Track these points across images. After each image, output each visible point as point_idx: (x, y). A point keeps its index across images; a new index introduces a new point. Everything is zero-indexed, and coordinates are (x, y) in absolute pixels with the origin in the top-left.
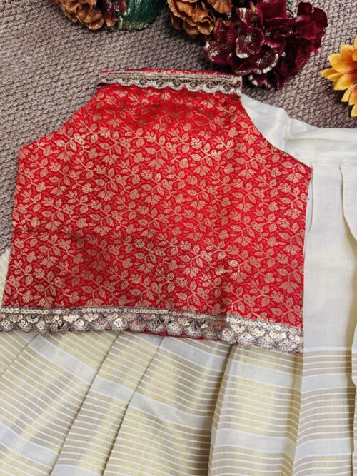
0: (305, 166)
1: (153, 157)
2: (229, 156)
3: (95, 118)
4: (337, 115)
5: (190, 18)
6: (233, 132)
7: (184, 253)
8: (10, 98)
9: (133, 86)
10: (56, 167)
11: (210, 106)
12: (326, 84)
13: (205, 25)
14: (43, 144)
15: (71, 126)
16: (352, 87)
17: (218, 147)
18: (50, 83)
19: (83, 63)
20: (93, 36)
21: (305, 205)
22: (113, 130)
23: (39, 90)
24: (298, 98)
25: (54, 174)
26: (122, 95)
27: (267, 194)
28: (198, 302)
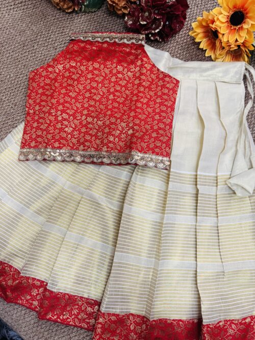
0: (176, 80)
1: (97, 76)
3: (68, 57)
4: (198, 56)
5: (117, 4)
6: (139, 63)
7: (112, 123)
9: (88, 40)
11: (128, 50)
13: (125, 8)
15: (56, 60)
16: (204, 40)
17: (131, 70)
19: (63, 30)
20: (68, 16)
22: (77, 62)
23: (40, 43)
25: (47, 85)
26: (82, 45)
27: (156, 94)
28: (119, 148)
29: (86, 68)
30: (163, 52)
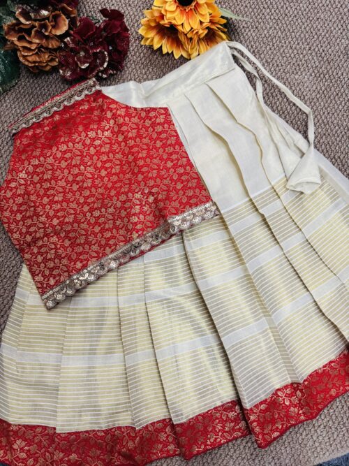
0: (163, 108)
2: (116, 130)
3: (23, 157)
5: (40, 62)
6: (109, 115)
9: (34, 124)
11: (86, 107)
13: (52, 60)
15: (13, 170)
16: (164, 41)
21: (176, 131)
22: (38, 157)
24: (138, 68)
25: (21, 205)
26: (30, 133)
27: (151, 139)
28: (149, 225)
29: (54, 158)
30: (126, 83)
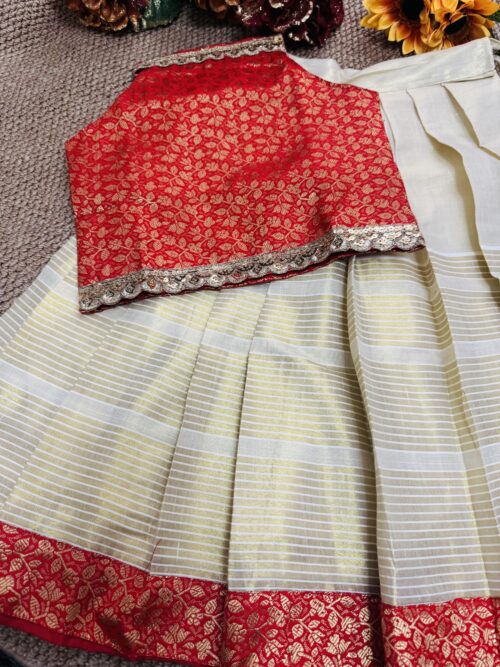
0: (370, 91)
1: (210, 116)
2: (289, 100)
6: (287, 79)
7: (268, 193)
8: (45, 105)
9: (173, 65)
10: (108, 148)
12: (369, 35)
14: (91, 131)
16: (395, 24)
17: (276, 95)
18: (85, 84)
19: (115, 62)
20: (119, 39)
21: (382, 123)
23: (74, 91)
24: (344, 51)
25: (108, 154)
26: (164, 74)
27: (340, 123)
29: (184, 107)
